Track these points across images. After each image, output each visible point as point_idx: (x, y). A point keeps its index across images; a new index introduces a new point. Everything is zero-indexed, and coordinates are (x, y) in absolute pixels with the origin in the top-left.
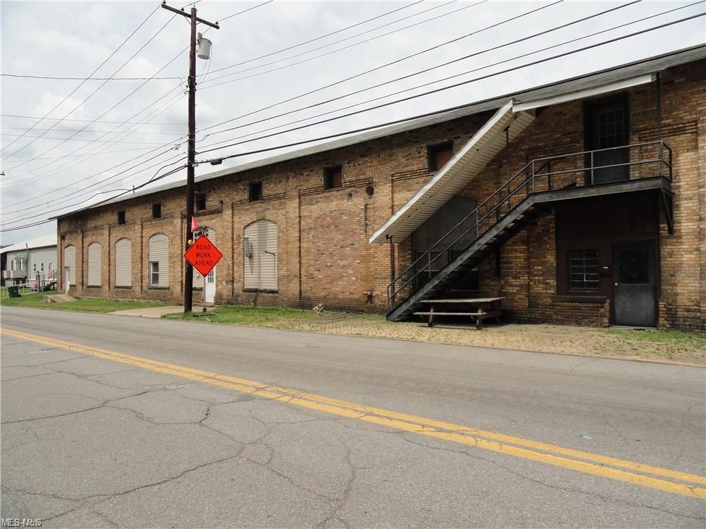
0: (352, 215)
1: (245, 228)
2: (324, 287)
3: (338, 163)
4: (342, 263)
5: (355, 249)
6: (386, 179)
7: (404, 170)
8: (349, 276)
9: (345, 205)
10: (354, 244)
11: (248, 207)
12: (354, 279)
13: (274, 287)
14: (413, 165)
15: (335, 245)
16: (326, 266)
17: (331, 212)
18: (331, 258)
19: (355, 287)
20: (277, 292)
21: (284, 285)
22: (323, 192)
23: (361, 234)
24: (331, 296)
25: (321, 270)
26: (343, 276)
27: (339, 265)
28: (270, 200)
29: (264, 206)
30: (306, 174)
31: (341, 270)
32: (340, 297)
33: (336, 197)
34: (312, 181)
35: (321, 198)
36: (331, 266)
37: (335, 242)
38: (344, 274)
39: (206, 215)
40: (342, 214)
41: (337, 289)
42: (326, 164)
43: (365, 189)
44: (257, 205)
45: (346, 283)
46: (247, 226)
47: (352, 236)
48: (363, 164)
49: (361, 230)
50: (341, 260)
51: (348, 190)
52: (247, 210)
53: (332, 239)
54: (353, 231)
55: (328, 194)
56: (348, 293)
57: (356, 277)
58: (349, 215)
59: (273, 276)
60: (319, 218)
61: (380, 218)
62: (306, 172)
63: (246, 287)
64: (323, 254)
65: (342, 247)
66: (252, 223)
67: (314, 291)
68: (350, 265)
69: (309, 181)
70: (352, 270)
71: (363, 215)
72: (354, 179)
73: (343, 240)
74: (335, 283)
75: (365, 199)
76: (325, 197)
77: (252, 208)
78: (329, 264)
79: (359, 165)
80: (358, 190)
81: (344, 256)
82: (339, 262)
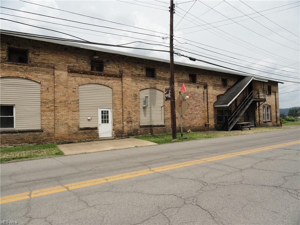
0: (199, 95)
1: (140, 91)
2: (189, 122)
3: (195, 74)
4: (196, 113)
5: (200, 108)
6: (211, 85)
7: (216, 83)
8: (198, 117)
9: (196, 90)
10: (200, 106)
11: (143, 79)
12: (200, 119)
13: (162, 123)
14: (218, 83)
15: (193, 105)
16: (189, 114)
17: (191, 92)
18: (191, 110)
19: (200, 122)
20: (164, 126)
21: (168, 122)
22: (188, 83)
23: (202, 102)
24: (192, 126)
25: (187, 115)
26: (196, 118)
27: (194, 113)
28: (160, 79)
29: (155, 81)
30: (181, 73)
31: (195, 115)
32: (195, 126)
33: (192, 86)
34: (184, 77)
35: (186, 85)
36: (191, 114)
37: (193, 104)
38: (197, 117)
39: (102, 76)
40: (195, 93)
41: (194, 123)
42: (190, 72)
43: (203, 86)
44: (151, 80)
45: (197, 120)
46: (142, 90)
47: (199, 102)
48: (204, 77)
49: (202, 101)
50: (195, 111)
51: (197, 85)
52: (142, 81)
53: (192, 103)
54: (199, 101)
55: (190, 84)
56: (198, 124)
57: (201, 118)
58: (198, 94)
59: (161, 118)
60: (185, 93)
61: (210, 97)
62: (181, 72)
63: (141, 125)
64: (188, 109)
65: (195, 106)
66: (145, 89)
67: (184, 124)
68: (199, 113)
69: (182, 76)
70: (199, 115)
71: (203, 95)
72: (201, 81)
73: (196, 104)
74: (193, 120)
75: (203, 90)
76: (188, 85)
77: (146, 80)
78: (190, 113)
79: (203, 77)
80: (201, 86)
81: (196, 110)
82: (194, 112)
